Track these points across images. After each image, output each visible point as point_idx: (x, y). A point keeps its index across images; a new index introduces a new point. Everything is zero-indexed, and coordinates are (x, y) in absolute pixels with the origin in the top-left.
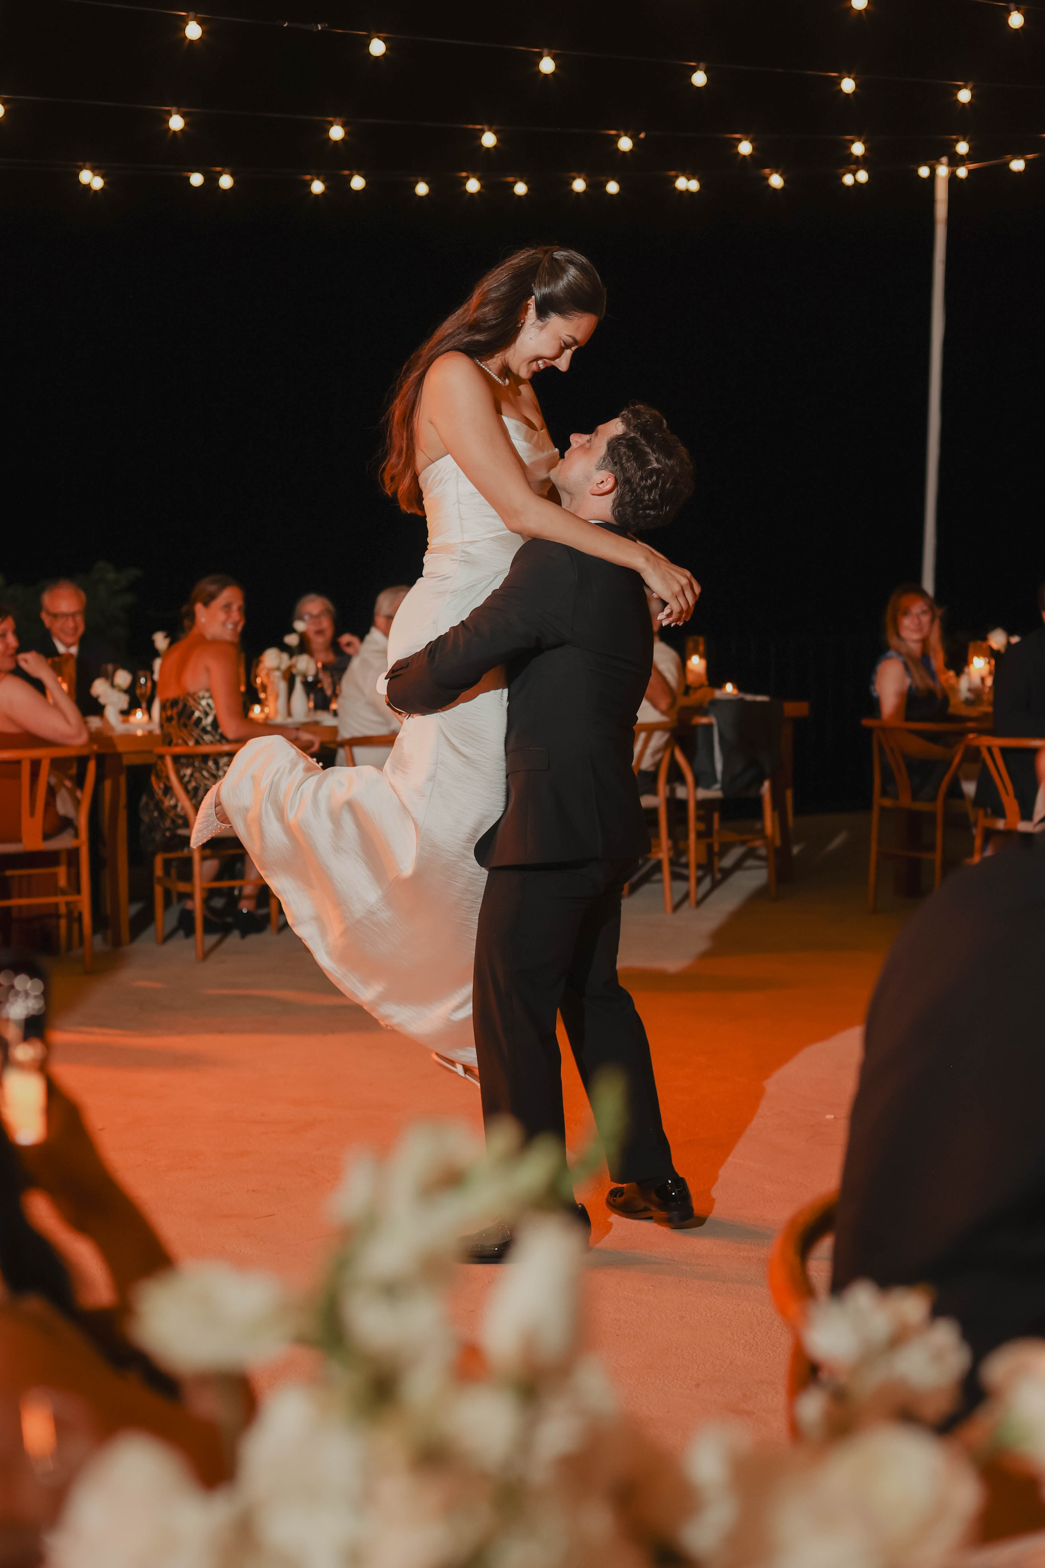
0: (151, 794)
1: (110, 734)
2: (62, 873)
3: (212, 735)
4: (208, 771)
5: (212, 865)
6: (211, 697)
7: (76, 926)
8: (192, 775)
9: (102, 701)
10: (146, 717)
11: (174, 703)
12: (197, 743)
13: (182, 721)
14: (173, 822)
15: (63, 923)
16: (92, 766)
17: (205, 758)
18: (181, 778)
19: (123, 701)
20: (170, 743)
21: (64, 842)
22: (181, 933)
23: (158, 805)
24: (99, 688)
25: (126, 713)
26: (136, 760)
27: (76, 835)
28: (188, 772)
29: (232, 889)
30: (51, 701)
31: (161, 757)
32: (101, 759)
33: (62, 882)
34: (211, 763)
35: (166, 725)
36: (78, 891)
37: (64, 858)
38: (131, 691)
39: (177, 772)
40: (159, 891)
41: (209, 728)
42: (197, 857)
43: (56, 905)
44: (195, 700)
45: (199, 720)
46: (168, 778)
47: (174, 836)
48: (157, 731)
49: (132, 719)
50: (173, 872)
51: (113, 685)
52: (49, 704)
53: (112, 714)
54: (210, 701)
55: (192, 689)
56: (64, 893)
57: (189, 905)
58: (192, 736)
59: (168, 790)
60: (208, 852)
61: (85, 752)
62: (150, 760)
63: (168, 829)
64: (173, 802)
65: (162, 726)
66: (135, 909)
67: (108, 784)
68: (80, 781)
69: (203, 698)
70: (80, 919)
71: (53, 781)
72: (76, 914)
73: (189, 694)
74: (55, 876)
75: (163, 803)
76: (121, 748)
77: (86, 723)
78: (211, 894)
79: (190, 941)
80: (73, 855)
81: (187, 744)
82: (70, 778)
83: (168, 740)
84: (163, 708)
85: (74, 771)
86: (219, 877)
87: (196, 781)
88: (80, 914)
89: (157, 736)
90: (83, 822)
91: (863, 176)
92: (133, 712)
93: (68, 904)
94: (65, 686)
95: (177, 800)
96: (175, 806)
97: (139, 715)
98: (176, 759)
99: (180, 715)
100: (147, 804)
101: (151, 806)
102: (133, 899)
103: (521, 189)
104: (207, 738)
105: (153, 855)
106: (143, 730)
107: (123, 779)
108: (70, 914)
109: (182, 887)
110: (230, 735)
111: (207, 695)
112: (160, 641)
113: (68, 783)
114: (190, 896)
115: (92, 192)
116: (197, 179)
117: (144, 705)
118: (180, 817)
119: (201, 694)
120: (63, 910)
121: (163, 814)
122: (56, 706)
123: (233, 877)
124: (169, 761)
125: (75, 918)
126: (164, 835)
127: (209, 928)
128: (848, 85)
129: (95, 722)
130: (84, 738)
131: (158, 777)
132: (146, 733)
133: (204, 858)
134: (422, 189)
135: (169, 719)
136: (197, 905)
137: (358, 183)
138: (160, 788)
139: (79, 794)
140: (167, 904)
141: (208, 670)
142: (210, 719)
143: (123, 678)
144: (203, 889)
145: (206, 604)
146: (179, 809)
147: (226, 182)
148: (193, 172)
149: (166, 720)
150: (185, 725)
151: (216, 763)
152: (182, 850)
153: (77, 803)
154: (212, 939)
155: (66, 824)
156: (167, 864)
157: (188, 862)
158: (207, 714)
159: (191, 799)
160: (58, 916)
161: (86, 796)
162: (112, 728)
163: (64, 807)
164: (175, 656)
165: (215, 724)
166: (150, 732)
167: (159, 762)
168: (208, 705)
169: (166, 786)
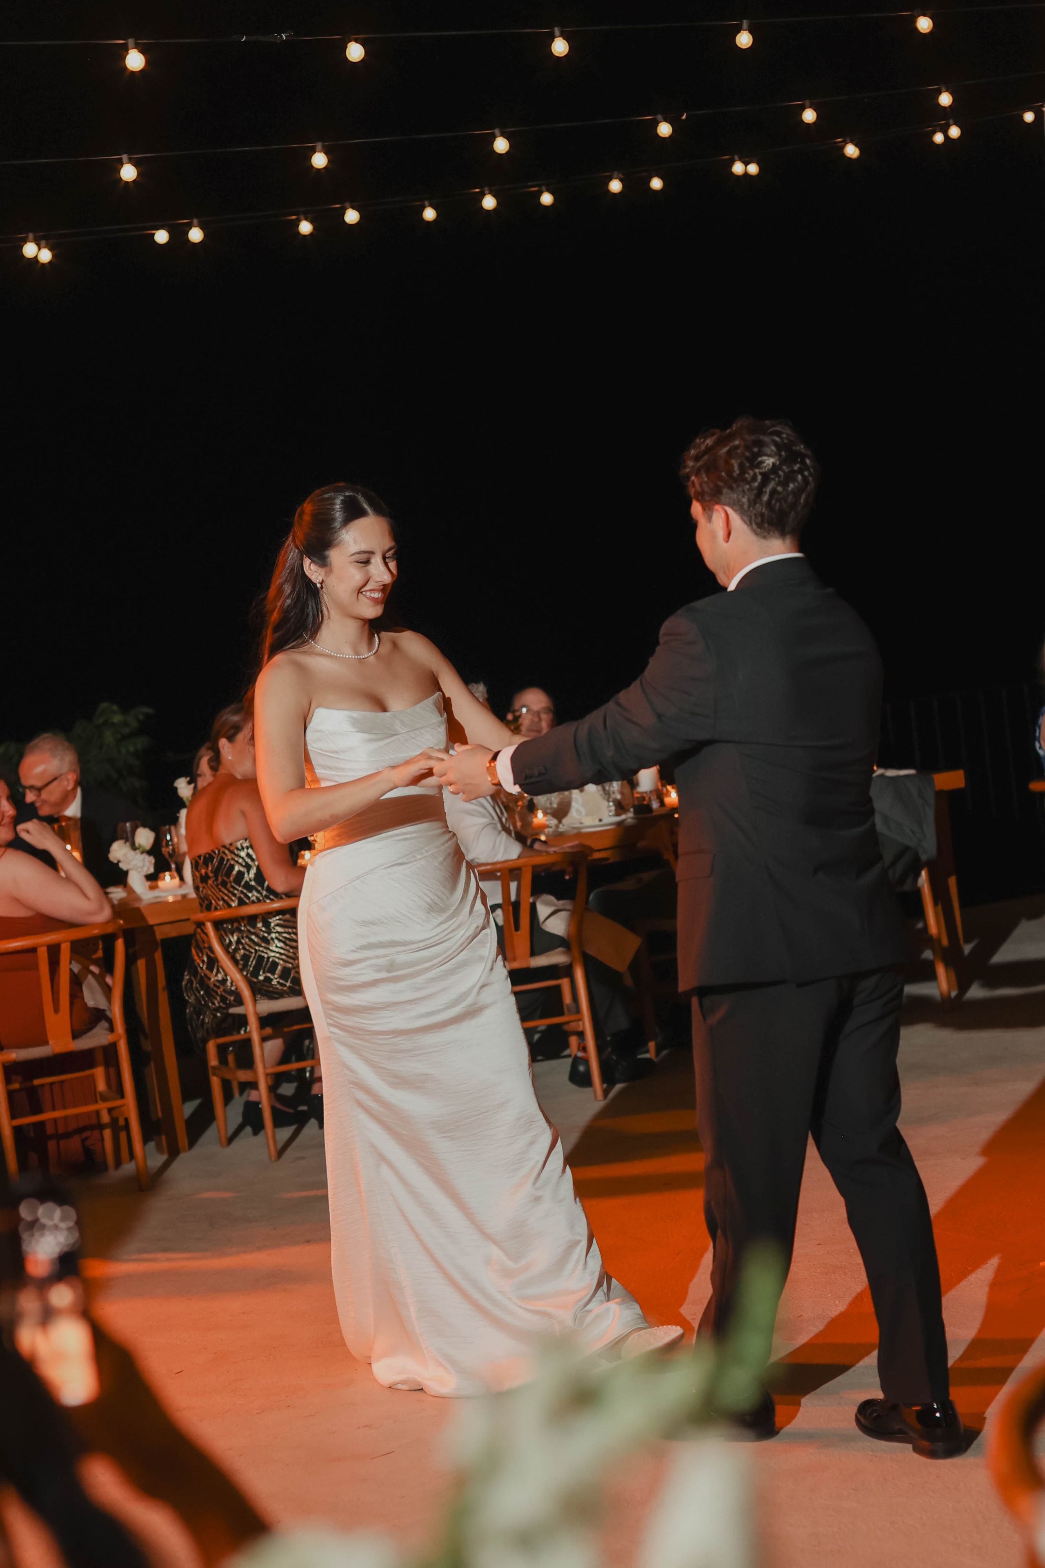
0: (194, 971)
1: (137, 905)
2: (99, 1073)
3: (258, 892)
4: (257, 936)
5: (275, 1046)
6: (251, 846)
7: (123, 1135)
8: (238, 942)
9: (123, 866)
10: (177, 880)
11: (208, 859)
12: (241, 903)
13: (220, 879)
14: (223, 999)
15: (107, 1134)
16: (120, 944)
17: (252, 919)
18: (226, 947)
19: (147, 864)
20: (209, 908)
21: (98, 1038)
22: (248, 1129)
23: (203, 982)
24: (119, 851)
25: (153, 878)
26: (172, 932)
27: (112, 1029)
28: (234, 939)
29: (303, 1070)
30: (63, 874)
31: (200, 925)
32: (129, 936)
33: (101, 1086)
34: (260, 925)
35: (201, 886)
36: (122, 1095)
37: (99, 1057)
38: (155, 851)
39: (221, 940)
40: (215, 1083)
41: (253, 883)
42: (256, 1038)
43: (98, 1113)
44: (232, 852)
45: (240, 874)
46: (211, 949)
47: (228, 1015)
48: (193, 895)
49: (161, 884)
50: (231, 1059)
51: (134, 847)
52: (62, 877)
53: (136, 881)
54: (250, 851)
55: (227, 842)
56: (104, 1098)
57: (253, 1096)
58: (235, 895)
59: (213, 962)
60: (268, 1031)
61: (110, 929)
62: (189, 929)
63: (217, 1009)
64: (220, 977)
65: (196, 888)
66: (189, 1108)
67: (141, 964)
68: (108, 966)
69: (243, 848)
70: (127, 1127)
71: (76, 968)
72: (122, 1122)
73: (224, 847)
74: (92, 1079)
75: (209, 979)
76: (151, 921)
77: (107, 894)
78: (277, 1079)
79: (261, 1137)
80: (109, 1053)
81: (230, 906)
82: (96, 962)
83: (206, 904)
84: (195, 866)
85: (100, 954)
86: (284, 1059)
87: (244, 948)
88: (127, 1120)
89: (193, 899)
90: (117, 1012)
91: (955, 132)
92: (161, 875)
93: (110, 1110)
94: (77, 855)
95: (226, 975)
96: (224, 981)
97: (168, 880)
98: (218, 925)
99: (216, 872)
100: (190, 982)
101: (195, 985)
102: (187, 1096)
103: (547, 199)
104: (253, 895)
105: (205, 1041)
106: (175, 896)
107: (158, 956)
108: (114, 1121)
109: (243, 1076)
110: (280, 888)
111: (246, 844)
112: (183, 788)
113: (94, 969)
114: (254, 1085)
115: (40, 265)
116: (162, 237)
117: (173, 866)
118: (231, 993)
119: (239, 845)
120: (105, 1118)
121: (210, 992)
122: (68, 879)
123: (301, 1058)
124: (209, 926)
125: (120, 1127)
126: (215, 1016)
127: (280, 1120)
128: (924, 24)
129: (117, 893)
130: (106, 914)
131: (200, 949)
132: (179, 898)
133: (264, 1039)
134: (429, 214)
135: (204, 879)
136: (262, 1095)
137: (352, 216)
138: (203, 962)
139: (108, 980)
140: (228, 1097)
141: (243, 814)
142: (253, 871)
143: (145, 837)
144: (267, 1075)
145: (231, 739)
146: (229, 984)
147: (196, 235)
148: (157, 229)
149: (201, 880)
150: (224, 884)
151: (267, 924)
152: (239, 1032)
153: (108, 991)
154: (285, 1133)
155: (99, 1016)
156: (222, 1050)
157: (247, 1043)
158: (248, 867)
159: (241, 971)
160: (101, 1127)
161: (116, 981)
162: (138, 899)
163: (92, 997)
164: (202, 804)
165: (260, 877)
166: (184, 896)
167: (199, 930)
168: (248, 855)
169: (208, 956)
